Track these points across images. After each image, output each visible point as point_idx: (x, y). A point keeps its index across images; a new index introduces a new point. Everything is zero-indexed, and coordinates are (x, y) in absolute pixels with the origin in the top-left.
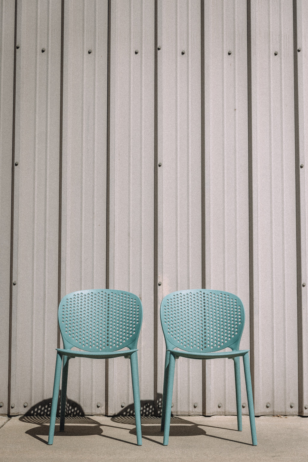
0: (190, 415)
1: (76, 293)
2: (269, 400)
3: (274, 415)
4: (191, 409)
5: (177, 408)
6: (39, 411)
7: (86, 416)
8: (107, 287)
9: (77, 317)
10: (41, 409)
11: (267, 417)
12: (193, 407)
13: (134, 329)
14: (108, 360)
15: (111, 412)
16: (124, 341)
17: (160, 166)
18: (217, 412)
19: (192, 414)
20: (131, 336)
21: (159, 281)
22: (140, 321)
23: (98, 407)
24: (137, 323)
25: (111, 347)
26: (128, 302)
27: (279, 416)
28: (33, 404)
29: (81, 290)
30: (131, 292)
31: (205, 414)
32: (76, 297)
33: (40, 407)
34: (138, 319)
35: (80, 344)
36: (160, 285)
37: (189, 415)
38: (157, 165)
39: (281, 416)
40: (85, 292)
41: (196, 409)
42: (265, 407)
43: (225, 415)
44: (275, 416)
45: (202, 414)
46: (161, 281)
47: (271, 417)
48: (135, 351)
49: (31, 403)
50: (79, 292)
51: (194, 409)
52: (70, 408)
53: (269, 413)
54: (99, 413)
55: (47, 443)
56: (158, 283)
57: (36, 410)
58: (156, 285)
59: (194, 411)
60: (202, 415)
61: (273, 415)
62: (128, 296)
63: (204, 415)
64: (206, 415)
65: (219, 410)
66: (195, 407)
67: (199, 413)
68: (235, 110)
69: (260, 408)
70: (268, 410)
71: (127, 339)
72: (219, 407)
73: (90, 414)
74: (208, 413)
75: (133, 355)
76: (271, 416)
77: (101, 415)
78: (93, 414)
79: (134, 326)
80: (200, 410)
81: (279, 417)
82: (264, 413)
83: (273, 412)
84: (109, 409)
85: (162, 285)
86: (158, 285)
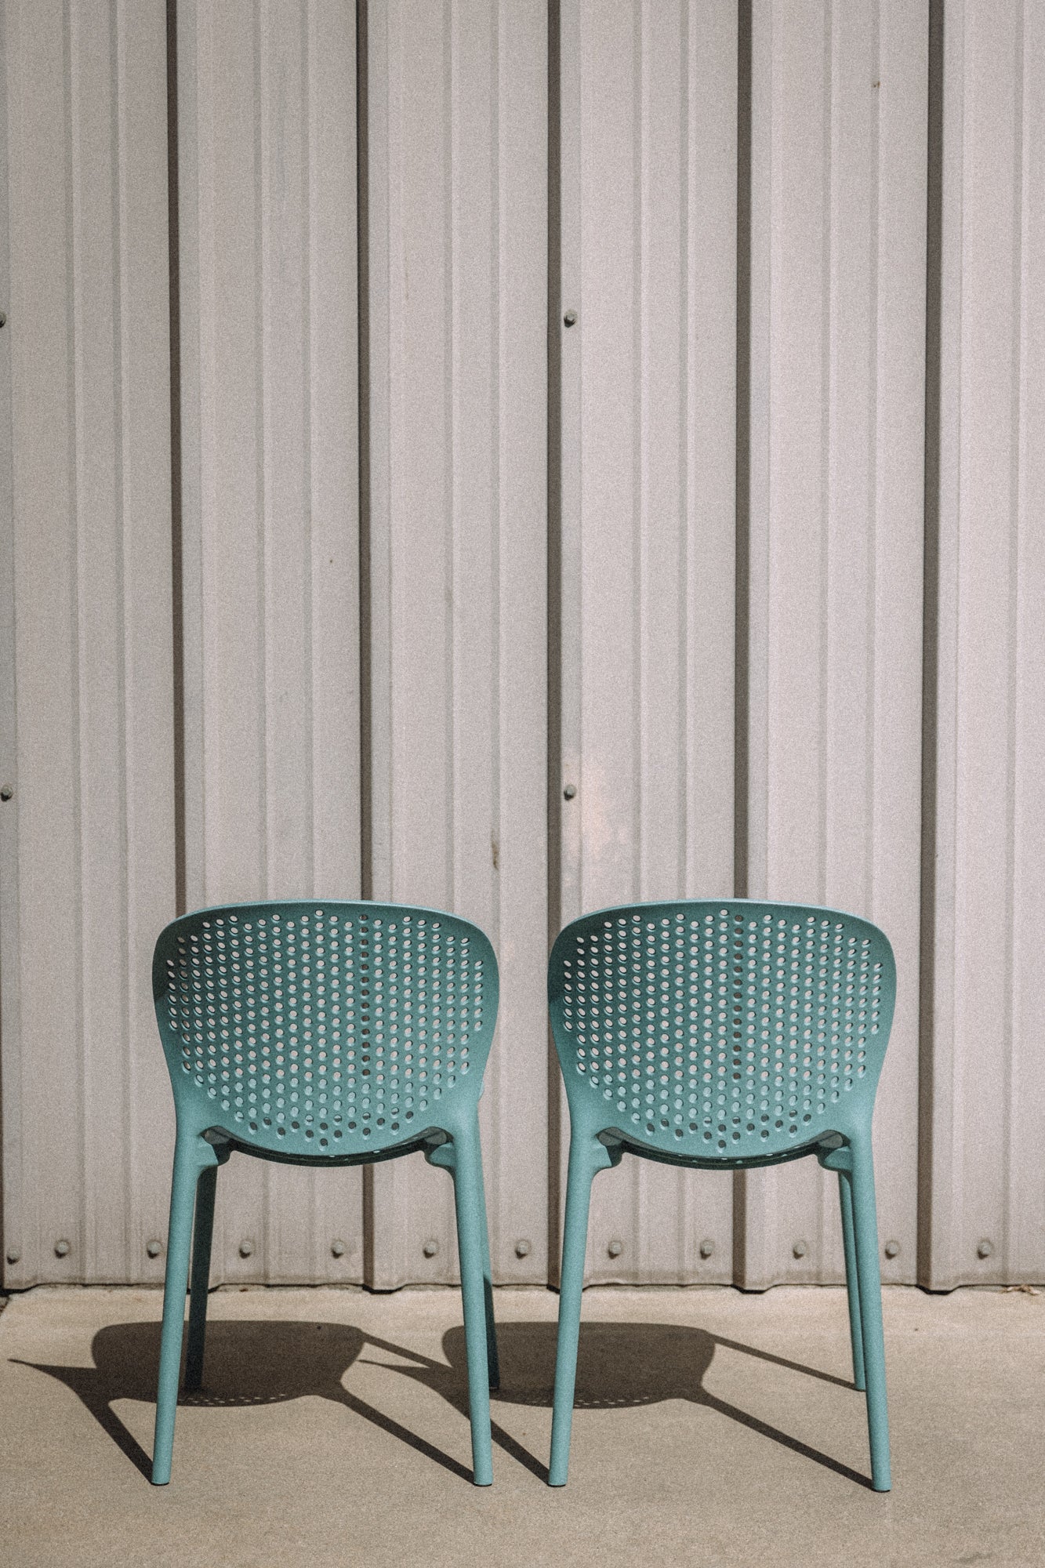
0: (686, 1286)
2: (988, 1229)
3: (1007, 1286)
4: (691, 1261)
5: (635, 1257)
11: (977, 1294)
12: (697, 1255)
15: (385, 1277)
17: (568, 323)
18: (788, 1273)
19: (691, 1282)
21: (568, 779)
27: (1026, 1288)
31: (743, 1283)
36: (568, 797)
37: (682, 1286)
38: (557, 322)
39: (1035, 1291)
41: (708, 1264)
42: (973, 1255)
43: (822, 1286)
44: (1010, 1289)
45: (730, 1283)
46: (575, 782)
47: (996, 1291)
51: (701, 1261)
53: (988, 1275)
54: (338, 1276)
56: (562, 791)
58: (556, 795)
59: (700, 1269)
60: (733, 1286)
61: (1001, 1286)
63: (738, 1284)
64: (747, 1288)
65: (796, 1265)
66: (703, 1255)
67: (720, 1276)
68: (877, 85)
69: (949, 1260)
70: (982, 1268)
72: (796, 1255)
73: (307, 1282)
74: (753, 1276)
76: (993, 1288)
77: (348, 1286)
78: (317, 1282)
80: (722, 1265)
81: (1023, 1291)
82: (966, 1276)
83: (1004, 1274)
84: (377, 1264)
85: (577, 797)
86: (563, 797)
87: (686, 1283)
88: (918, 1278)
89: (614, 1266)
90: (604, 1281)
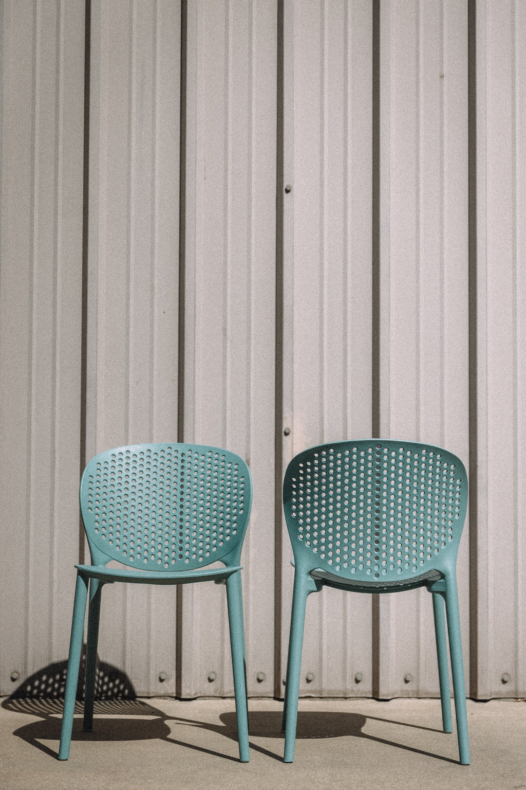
0: (348, 698)
1: (116, 451)
2: (508, 667)
3: (518, 699)
4: (350, 685)
5: (321, 683)
6: (43, 687)
7: (138, 699)
8: (180, 439)
9: (119, 500)
10: (46, 682)
11: (502, 702)
12: (354, 681)
13: (234, 525)
14: (182, 586)
15: (188, 691)
16: (214, 549)
17: (288, 191)
18: (402, 691)
19: (351, 696)
20: (228, 538)
21: (286, 425)
22: (247, 510)
23: (161, 680)
24: (241, 512)
25: (187, 561)
26: (222, 470)
28: (30, 673)
29: (126, 444)
30: (229, 449)
31: (378, 695)
32: (116, 459)
33: (44, 678)
34: (242, 504)
35: (125, 555)
36: (286, 434)
37: (346, 698)
38: (282, 190)
40: (135, 449)
41: (360, 685)
42: (500, 682)
43: (419, 698)
44: (519, 700)
45: (371, 696)
46: (290, 427)
47: (511, 701)
48: (236, 571)
49: (26, 672)
50: (123, 449)
51: (356, 684)
52: (106, 679)
53: (508, 693)
54: (162, 692)
55: (56, 756)
56: (284, 431)
57: (37, 683)
58: (280, 434)
59: (355, 689)
60: (372, 698)
61: (515, 698)
62: (222, 458)
63: (376, 696)
64: (380, 698)
65: (406, 687)
66: (357, 681)
67: (366, 693)
68: (442, 77)
69: (488, 684)
70: (505, 689)
71: (221, 544)
72: (406, 681)
73: (146, 695)
74: (383, 692)
75: (233, 579)
76: (510, 699)
77: (168, 698)
78: (151, 695)
79: (235, 518)
80: (366, 686)
82: (497, 693)
83: (516, 692)
84: (183, 685)
85: (291, 435)
86: (283, 434)
87: (347, 696)
88: (471, 694)
89: (309, 686)
90: (304, 696)
